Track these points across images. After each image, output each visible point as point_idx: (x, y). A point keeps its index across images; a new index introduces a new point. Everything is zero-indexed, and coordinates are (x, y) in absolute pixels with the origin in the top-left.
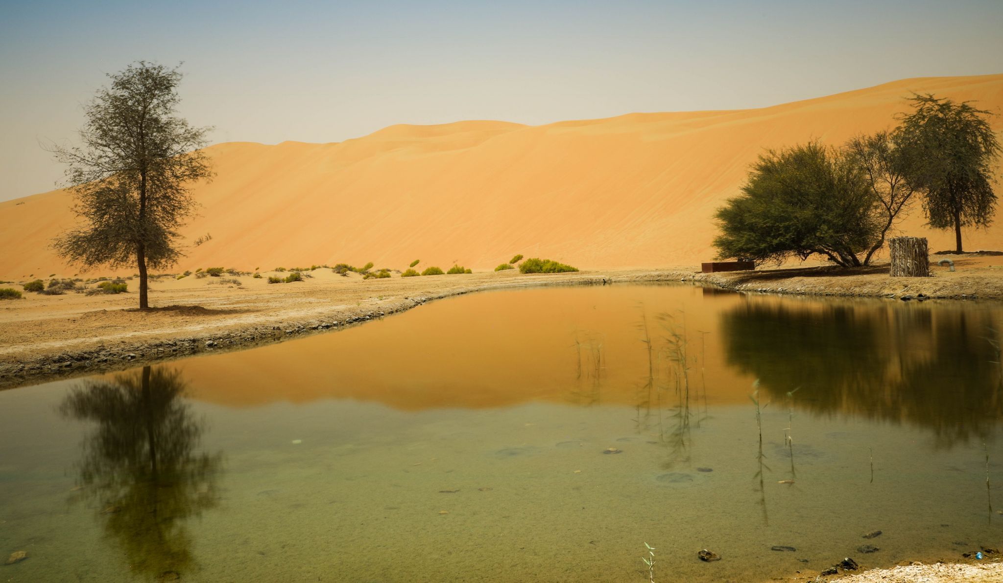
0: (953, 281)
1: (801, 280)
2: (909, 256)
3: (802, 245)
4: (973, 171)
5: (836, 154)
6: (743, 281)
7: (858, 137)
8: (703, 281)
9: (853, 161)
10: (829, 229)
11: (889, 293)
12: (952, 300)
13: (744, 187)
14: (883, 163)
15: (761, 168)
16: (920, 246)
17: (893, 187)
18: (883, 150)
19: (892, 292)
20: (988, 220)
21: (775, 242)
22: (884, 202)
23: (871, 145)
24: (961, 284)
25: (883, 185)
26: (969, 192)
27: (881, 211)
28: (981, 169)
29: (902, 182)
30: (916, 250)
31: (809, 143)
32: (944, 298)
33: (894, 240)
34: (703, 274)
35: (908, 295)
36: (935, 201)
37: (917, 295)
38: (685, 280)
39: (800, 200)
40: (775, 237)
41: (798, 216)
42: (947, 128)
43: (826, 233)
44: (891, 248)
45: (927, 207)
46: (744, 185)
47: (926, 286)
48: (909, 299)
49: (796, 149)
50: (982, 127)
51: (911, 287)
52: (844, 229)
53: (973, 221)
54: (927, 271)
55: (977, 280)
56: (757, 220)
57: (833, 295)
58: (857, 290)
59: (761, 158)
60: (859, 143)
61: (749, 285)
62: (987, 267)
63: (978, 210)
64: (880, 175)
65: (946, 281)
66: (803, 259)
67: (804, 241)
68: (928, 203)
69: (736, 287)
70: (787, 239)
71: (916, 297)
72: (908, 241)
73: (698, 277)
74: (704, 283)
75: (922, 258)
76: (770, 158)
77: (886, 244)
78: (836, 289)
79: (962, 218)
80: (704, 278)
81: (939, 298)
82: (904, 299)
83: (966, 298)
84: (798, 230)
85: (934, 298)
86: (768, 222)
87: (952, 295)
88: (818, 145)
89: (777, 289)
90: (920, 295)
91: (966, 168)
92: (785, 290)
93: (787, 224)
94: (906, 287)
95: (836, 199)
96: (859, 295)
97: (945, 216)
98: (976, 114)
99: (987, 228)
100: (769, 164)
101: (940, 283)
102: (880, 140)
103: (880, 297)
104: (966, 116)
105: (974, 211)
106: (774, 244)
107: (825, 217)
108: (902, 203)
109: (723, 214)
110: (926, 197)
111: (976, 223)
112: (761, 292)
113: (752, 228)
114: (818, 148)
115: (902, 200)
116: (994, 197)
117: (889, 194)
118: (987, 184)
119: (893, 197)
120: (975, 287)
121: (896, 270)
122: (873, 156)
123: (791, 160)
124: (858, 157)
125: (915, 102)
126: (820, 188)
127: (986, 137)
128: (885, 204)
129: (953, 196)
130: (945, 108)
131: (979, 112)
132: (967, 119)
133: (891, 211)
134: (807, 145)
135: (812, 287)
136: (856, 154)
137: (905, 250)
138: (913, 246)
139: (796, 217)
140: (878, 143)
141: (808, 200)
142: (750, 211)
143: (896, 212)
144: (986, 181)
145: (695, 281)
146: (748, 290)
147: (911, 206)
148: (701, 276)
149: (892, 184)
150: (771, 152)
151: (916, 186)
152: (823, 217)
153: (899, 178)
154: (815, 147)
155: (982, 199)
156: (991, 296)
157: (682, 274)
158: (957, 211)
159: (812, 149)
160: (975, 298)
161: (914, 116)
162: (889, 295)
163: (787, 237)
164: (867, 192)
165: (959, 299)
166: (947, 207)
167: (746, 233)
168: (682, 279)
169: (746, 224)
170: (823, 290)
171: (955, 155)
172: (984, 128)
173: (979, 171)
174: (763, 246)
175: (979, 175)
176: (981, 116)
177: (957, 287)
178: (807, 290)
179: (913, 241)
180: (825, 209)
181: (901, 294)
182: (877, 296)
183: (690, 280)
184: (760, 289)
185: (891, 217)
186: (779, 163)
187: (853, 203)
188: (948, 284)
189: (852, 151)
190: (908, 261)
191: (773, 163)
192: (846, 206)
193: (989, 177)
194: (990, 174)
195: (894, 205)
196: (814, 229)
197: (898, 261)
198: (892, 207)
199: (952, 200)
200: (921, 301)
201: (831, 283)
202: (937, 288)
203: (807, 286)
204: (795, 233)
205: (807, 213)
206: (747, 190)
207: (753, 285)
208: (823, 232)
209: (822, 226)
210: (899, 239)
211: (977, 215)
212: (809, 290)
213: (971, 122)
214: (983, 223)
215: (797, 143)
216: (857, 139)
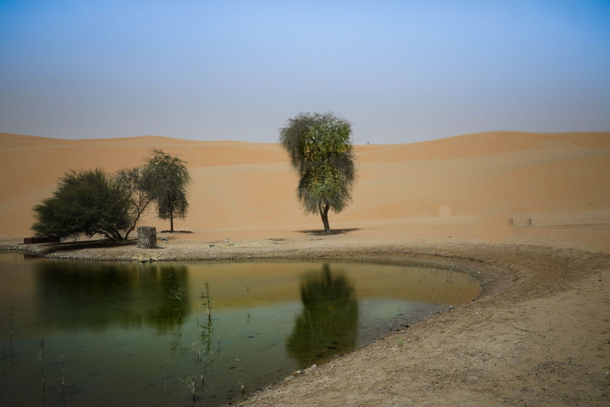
0: (167, 251)
1: (88, 251)
2: (146, 237)
3: (89, 229)
4: (179, 191)
5: (111, 178)
6: (51, 251)
7: (123, 168)
8: (24, 250)
9: (120, 182)
10: (105, 221)
11: (136, 258)
12: (166, 261)
13: (55, 192)
14: (136, 184)
15: (66, 181)
16: (152, 231)
17: (141, 197)
18: (137, 177)
19: (137, 258)
20: (185, 215)
21: (73, 228)
22: (135, 205)
23: (130, 174)
24: (170, 253)
25: (136, 196)
26: (177, 201)
27: (134, 210)
28: (182, 190)
29: (145, 195)
30: (150, 234)
31: (96, 169)
32: (162, 260)
33: (140, 228)
34: (24, 245)
35: (145, 259)
36: (161, 204)
37: (149, 259)
38: (11, 250)
39: (89, 203)
40: (73, 225)
41: (87, 213)
42: (168, 168)
43: (103, 223)
44: (138, 233)
45: (158, 208)
46: (55, 191)
47: (154, 254)
48: (145, 262)
49: (88, 171)
50: (183, 169)
51: (147, 255)
52: (114, 220)
53: (178, 216)
54: (155, 244)
55: (178, 251)
56: (62, 214)
57: (106, 260)
58: (119, 257)
59: (66, 174)
60: (124, 173)
61: (55, 254)
62: (183, 241)
63: (181, 211)
64: (134, 190)
65: (164, 251)
66: (89, 237)
67: (91, 227)
68: (158, 206)
69: (47, 255)
70: (80, 226)
71: (148, 261)
72: (146, 229)
73: (20, 247)
74: (25, 251)
75: (153, 238)
76: (73, 176)
77: (136, 229)
78: (108, 256)
79: (174, 214)
80: (25, 248)
81: (160, 260)
82: (143, 262)
83: (172, 260)
84: (87, 221)
85: (158, 261)
86: (68, 216)
87: (166, 259)
88: (102, 171)
89: (73, 257)
90: (151, 260)
91: (176, 189)
92: (78, 257)
93: (80, 217)
94: (144, 255)
95: (110, 204)
96: (120, 260)
97: (166, 213)
98: (181, 162)
99: (184, 220)
100: (72, 179)
101: (161, 252)
102: (135, 171)
103: (131, 261)
104: (176, 163)
105: (179, 211)
106: (72, 229)
107: (103, 214)
108: (145, 206)
109: (39, 209)
110: (157, 202)
111: (180, 217)
112: (63, 259)
113: (58, 219)
114: (101, 172)
115: (145, 204)
116: (188, 204)
117: (139, 201)
118: (185, 198)
119: (140, 203)
120: (176, 255)
121: (140, 244)
122: (131, 180)
123: (85, 178)
124: (123, 180)
125: (153, 152)
126: (101, 197)
127: (186, 174)
128: (137, 206)
129: (170, 203)
130: (167, 157)
131: (183, 162)
132: (177, 164)
133: (140, 210)
134: (95, 170)
135: (94, 255)
136: (122, 178)
137: (145, 233)
138: (149, 231)
139: (86, 213)
140: (134, 173)
141: (94, 203)
142: (58, 209)
143: (142, 211)
144: (184, 196)
145: (19, 250)
146: (54, 258)
147: (150, 208)
148: (23, 247)
149: (140, 196)
150: (73, 172)
151: (152, 198)
152: (102, 214)
153: (144, 193)
154: (100, 171)
155: (183, 205)
156: (183, 259)
157: (9, 245)
158: (171, 211)
159: (98, 172)
160: (176, 260)
161: (153, 160)
162: (135, 259)
163: (80, 225)
164: (126, 200)
165: (169, 261)
166: (167, 208)
167: (54, 222)
168: (9, 249)
169: (54, 216)
170: (100, 257)
171: (172, 183)
172: (185, 169)
173: (181, 191)
174: (64, 230)
175: (182, 194)
176: (184, 164)
177: (168, 254)
178: (91, 257)
179: (149, 229)
180: (103, 209)
181: (142, 259)
182: (129, 260)
183: (15, 250)
184: (62, 257)
185: (139, 214)
186: (78, 179)
187: (119, 207)
188: (164, 253)
189: (120, 176)
190: (146, 239)
191: (74, 179)
192: (115, 208)
193: (186, 195)
194: (187, 193)
195: (141, 207)
196: (97, 220)
197: (141, 239)
198: (140, 208)
199: (169, 205)
200: (151, 262)
201: (105, 253)
202: (159, 255)
203: (91, 255)
204: (85, 223)
205: (93, 211)
206: (56, 194)
207: (58, 254)
208: (102, 223)
209: (101, 219)
210: (142, 228)
211: (180, 213)
212: (92, 257)
213: (179, 166)
214: (183, 217)
215: (89, 169)
216: (123, 170)
